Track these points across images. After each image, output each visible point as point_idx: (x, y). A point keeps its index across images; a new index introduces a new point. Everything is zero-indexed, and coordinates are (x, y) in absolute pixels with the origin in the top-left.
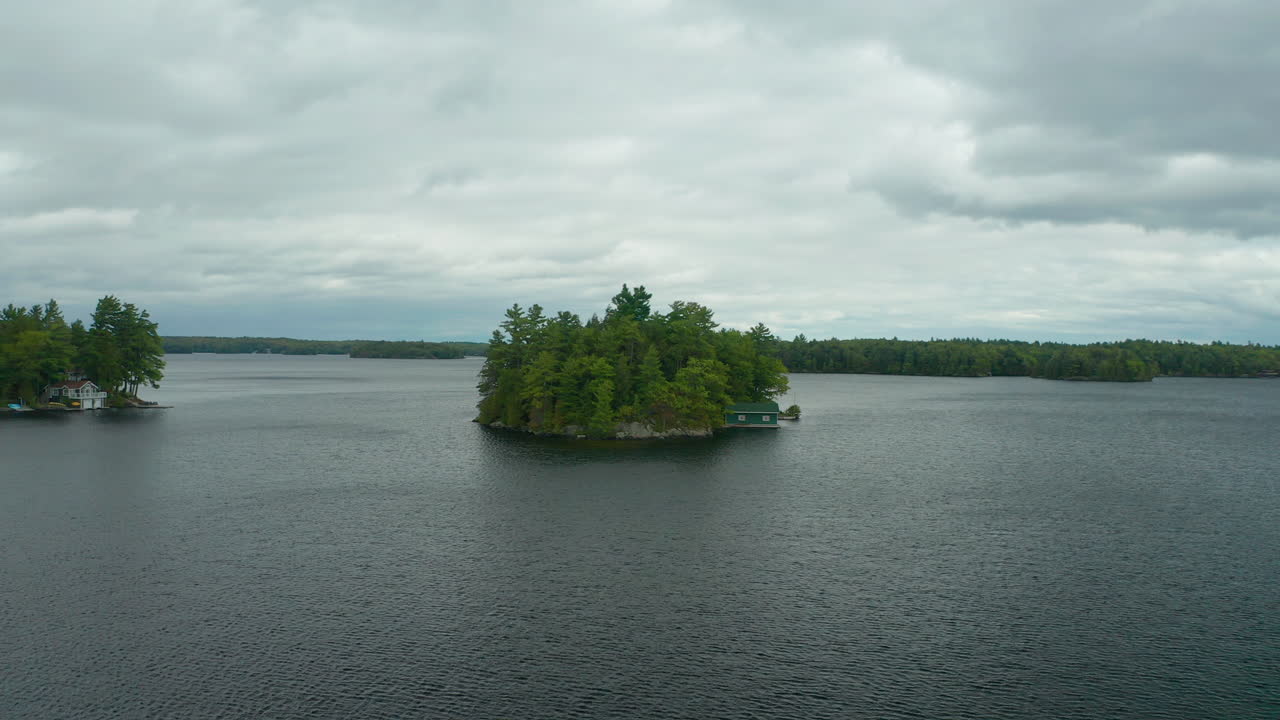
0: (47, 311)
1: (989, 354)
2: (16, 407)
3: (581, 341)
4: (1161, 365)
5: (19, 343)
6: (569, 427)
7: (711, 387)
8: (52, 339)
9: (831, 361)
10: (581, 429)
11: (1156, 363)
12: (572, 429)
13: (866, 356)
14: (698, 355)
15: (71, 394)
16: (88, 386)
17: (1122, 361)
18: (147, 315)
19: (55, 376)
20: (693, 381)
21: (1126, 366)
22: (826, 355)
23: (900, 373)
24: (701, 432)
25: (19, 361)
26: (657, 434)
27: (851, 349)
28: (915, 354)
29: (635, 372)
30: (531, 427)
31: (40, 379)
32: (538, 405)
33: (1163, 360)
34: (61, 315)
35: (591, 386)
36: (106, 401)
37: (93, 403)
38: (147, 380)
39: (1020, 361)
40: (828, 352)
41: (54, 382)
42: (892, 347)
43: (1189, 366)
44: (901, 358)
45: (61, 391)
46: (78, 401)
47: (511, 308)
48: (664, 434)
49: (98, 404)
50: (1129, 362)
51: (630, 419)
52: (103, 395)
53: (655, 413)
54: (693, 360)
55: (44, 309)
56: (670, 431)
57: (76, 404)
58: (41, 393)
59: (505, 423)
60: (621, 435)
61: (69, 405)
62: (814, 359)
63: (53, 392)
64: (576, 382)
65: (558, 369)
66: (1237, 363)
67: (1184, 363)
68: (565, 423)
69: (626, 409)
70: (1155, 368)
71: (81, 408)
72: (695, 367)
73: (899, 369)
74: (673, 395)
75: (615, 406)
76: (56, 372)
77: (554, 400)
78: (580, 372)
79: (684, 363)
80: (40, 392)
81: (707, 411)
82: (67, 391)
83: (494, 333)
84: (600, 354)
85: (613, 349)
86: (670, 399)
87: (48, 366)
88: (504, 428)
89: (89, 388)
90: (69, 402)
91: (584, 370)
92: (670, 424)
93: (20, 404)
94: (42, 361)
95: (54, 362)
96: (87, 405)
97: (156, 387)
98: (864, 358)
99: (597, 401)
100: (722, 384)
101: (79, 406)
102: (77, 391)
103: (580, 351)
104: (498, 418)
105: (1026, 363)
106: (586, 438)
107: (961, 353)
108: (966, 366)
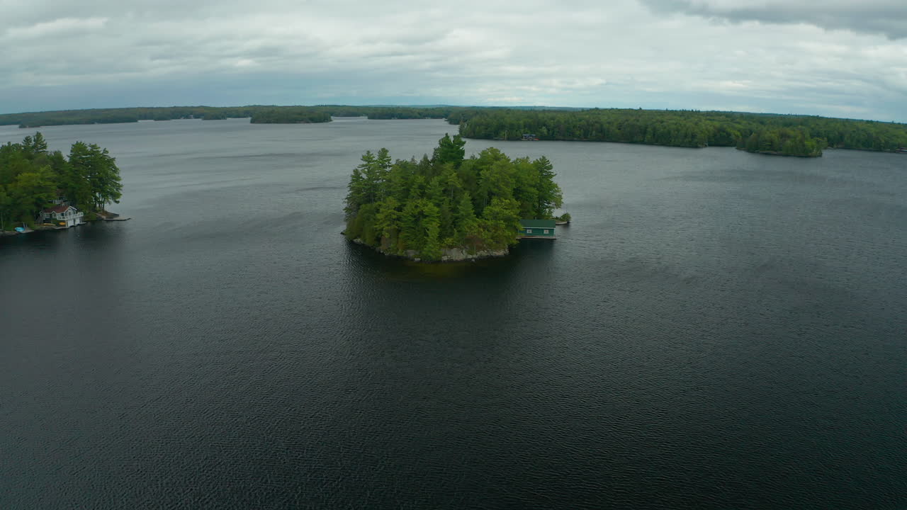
0: (34, 141)
1: (707, 130)
2: (20, 230)
3: (415, 186)
4: (829, 140)
5: (19, 184)
6: (408, 251)
7: (508, 220)
8: (42, 179)
9: (594, 132)
10: (418, 253)
11: (826, 139)
12: (411, 253)
13: (619, 129)
14: (499, 196)
15: (58, 216)
16: (70, 209)
17: (801, 141)
18: (107, 152)
19: (45, 206)
20: (495, 216)
21: (804, 145)
22: (591, 128)
23: (642, 143)
24: (501, 253)
25: (19, 198)
26: (470, 257)
27: (609, 123)
28: (654, 129)
29: (454, 210)
30: (382, 248)
31: (35, 209)
32: (387, 235)
33: (831, 136)
34: (45, 142)
35: (423, 222)
36: (83, 219)
37: (74, 221)
38: (111, 200)
39: (729, 135)
40: (592, 126)
41: (46, 210)
42: (638, 124)
43: (849, 141)
44: (644, 131)
45: (51, 215)
46: (64, 221)
47: (365, 154)
48: (475, 256)
49: (78, 222)
50: (806, 143)
51: (451, 247)
52: (81, 214)
53: (469, 242)
54: (495, 201)
55: (33, 139)
56: (479, 253)
57: (62, 224)
58: (37, 218)
59: (365, 241)
60: (445, 258)
61: (58, 225)
62: (582, 131)
63: (45, 215)
64: (413, 219)
65: (400, 209)
66: (883, 142)
67: (846, 139)
68: (407, 248)
69: (449, 240)
70: (824, 142)
71: (66, 227)
72: (496, 206)
73: (642, 139)
74: (482, 230)
75: (441, 237)
76: (45, 203)
77: (399, 231)
78: (416, 212)
79: (489, 203)
80: (37, 216)
81: (505, 236)
82: (55, 215)
83: (354, 171)
84: (430, 198)
85: (438, 194)
86: (479, 233)
87: (39, 199)
88: (363, 244)
89: (71, 211)
90: (57, 223)
91: (419, 210)
92: (479, 248)
93: (22, 227)
94: (36, 196)
95: (44, 196)
96: (70, 223)
97: (118, 202)
98: (617, 131)
99: (428, 236)
100: (515, 216)
101: (65, 226)
102: (63, 215)
103: (415, 195)
104: (359, 236)
105: (733, 137)
106: (421, 261)
107: (687, 129)
108: (690, 139)
